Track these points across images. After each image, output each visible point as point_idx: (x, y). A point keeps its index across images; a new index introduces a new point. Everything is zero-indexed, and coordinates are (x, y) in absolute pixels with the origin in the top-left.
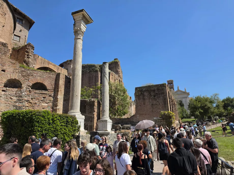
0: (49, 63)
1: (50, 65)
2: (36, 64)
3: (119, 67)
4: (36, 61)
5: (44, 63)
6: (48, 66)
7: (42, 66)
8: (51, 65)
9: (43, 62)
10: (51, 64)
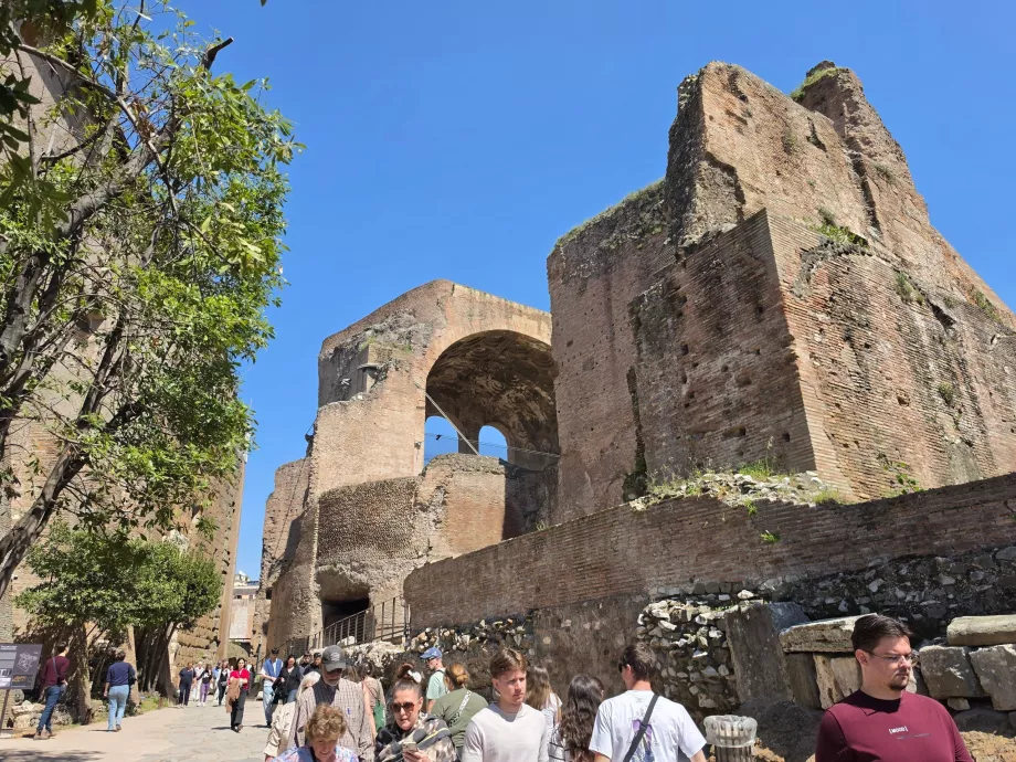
0: (509, 312)
1: (515, 318)
2: (444, 322)
3: (854, 106)
4: (443, 310)
5: (482, 315)
6: (504, 327)
7: (476, 330)
8: (524, 319)
9: (477, 311)
10: (520, 313)
